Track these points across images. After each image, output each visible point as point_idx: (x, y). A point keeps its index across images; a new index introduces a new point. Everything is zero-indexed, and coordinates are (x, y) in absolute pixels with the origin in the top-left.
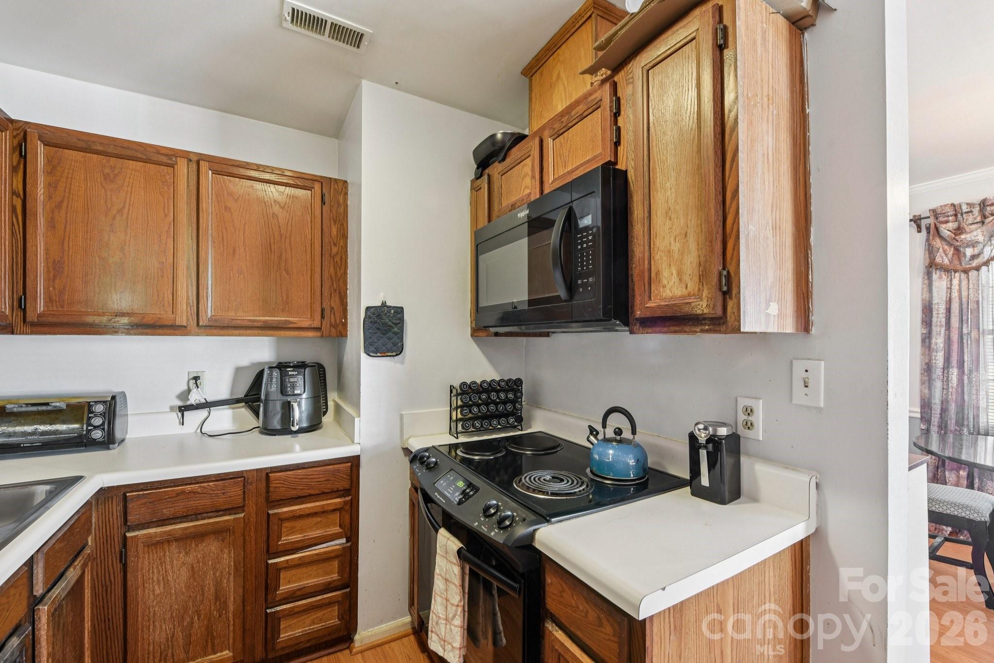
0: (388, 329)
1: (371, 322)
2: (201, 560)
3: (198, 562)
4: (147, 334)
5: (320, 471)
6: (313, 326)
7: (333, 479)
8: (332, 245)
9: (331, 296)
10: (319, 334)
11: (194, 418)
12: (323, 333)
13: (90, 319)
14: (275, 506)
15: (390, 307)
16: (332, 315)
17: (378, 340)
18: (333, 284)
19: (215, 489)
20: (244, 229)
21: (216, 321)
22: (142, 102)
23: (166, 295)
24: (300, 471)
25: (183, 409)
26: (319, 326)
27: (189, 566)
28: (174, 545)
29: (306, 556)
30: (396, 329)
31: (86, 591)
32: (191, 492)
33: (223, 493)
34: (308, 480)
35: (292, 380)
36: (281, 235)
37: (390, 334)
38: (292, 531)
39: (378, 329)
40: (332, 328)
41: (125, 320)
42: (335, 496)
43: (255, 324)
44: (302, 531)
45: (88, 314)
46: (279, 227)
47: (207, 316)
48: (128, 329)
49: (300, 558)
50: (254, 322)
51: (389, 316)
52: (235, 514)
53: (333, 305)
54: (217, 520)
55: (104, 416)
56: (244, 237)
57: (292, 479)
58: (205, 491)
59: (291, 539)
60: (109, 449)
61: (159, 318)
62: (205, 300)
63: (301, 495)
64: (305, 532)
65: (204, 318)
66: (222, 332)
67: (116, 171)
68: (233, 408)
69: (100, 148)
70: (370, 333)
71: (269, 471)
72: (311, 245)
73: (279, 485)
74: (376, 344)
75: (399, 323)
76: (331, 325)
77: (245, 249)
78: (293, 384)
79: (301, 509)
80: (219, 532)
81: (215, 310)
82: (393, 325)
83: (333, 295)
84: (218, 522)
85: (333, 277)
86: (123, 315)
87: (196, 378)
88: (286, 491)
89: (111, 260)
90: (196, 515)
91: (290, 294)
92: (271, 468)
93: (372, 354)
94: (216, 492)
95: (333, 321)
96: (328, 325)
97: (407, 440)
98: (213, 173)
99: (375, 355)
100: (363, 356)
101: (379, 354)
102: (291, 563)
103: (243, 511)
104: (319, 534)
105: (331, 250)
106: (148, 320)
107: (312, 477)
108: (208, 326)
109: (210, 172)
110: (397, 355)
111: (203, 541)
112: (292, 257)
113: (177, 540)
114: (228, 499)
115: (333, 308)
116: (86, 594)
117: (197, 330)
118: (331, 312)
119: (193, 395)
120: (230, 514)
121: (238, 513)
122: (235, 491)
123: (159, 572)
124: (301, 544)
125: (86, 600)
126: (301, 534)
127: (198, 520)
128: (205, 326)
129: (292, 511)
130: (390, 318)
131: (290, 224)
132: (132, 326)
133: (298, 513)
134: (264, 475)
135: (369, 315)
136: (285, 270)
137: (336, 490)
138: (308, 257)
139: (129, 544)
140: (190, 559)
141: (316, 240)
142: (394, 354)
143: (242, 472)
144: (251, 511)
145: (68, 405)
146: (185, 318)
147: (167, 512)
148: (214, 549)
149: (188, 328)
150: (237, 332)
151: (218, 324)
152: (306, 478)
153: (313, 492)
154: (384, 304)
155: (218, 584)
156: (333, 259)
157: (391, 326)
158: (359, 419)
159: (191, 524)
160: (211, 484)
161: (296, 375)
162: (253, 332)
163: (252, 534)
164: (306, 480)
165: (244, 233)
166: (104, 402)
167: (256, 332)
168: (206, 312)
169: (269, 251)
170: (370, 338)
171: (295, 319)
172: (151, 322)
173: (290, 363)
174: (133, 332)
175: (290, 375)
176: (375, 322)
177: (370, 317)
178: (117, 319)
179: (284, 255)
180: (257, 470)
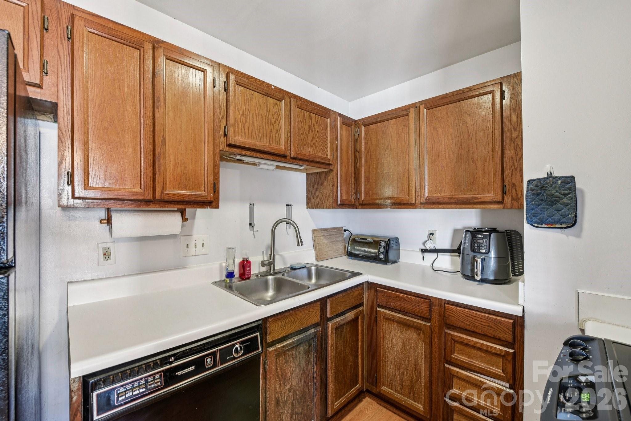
0: (555, 200)
1: (534, 194)
2: (408, 340)
3: (406, 340)
4: (398, 208)
5: (483, 316)
6: (494, 200)
7: (495, 328)
8: (513, 130)
9: (512, 175)
10: (500, 206)
11: (430, 257)
12: (505, 206)
13: (378, 201)
14: (450, 328)
15: (556, 177)
16: (514, 190)
17: (544, 211)
18: (514, 164)
19: (414, 301)
20: (445, 138)
21: (429, 199)
22: (407, 85)
23: (406, 187)
24: (466, 310)
25: (424, 251)
26: (501, 200)
27: (402, 340)
28: (396, 324)
29: (471, 377)
30: (565, 200)
31: (359, 327)
32: (402, 298)
33: (418, 306)
34: (473, 320)
35: (479, 241)
36: (469, 135)
37: (559, 205)
38: (462, 353)
39: (542, 200)
40: (513, 201)
41: (389, 201)
42: (499, 343)
43: (452, 201)
44: (470, 357)
45: (377, 199)
46: (468, 129)
47: (424, 197)
48: (391, 206)
49: (467, 376)
50: (451, 199)
51: (555, 187)
52: (426, 322)
53: (514, 181)
54: (415, 320)
55: (384, 248)
56: (445, 144)
57: (461, 314)
58: (409, 300)
59: (461, 358)
60: (387, 265)
61: (402, 199)
62: (423, 188)
63: (468, 329)
64: (472, 358)
65: (423, 198)
66: (433, 206)
67: (386, 128)
68: (451, 256)
69: (380, 119)
70: (533, 205)
71: (446, 302)
72: (493, 136)
73: (451, 315)
74: (540, 216)
75: (569, 194)
76: (513, 199)
77: (445, 151)
78: (480, 245)
79: (467, 339)
80: (417, 328)
81: (428, 193)
82: (561, 196)
83: (514, 173)
84: (416, 322)
85: (514, 157)
86: (389, 198)
87: (432, 234)
88: (456, 321)
89: (384, 172)
90: (405, 313)
91: (476, 177)
92: (448, 301)
93: (536, 225)
94: (414, 303)
95: (514, 195)
96: (510, 199)
97: (585, 321)
98: (427, 110)
99: (539, 226)
100: (527, 226)
101: (544, 226)
102: (460, 375)
103: (430, 322)
104: (483, 366)
105: (511, 136)
106: (398, 201)
107: (476, 318)
108: (425, 203)
109: (425, 110)
110: (568, 227)
111: (408, 330)
112: (477, 149)
113: (398, 322)
114: (420, 310)
115: (514, 184)
116: (359, 329)
117: (420, 206)
118: (512, 187)
119: (429, 244)
120: (423, 320)
121: (427, 322)
122: (424, 307)
123: (389, 335)
124: (467, 366)
125: (359, 332)
126: (469, 358)
127: (406, 316)
128: (423, 203)
129: (461, 338)
130: (557, 189)
131: (475, 125)
132: (393, 204)
133: (465, 341)
134: (443, 303)
135: (531, 188)
136: (472, 160)
137: (498, 338)
138: (490, 146)
139: (378, 313)
140: (403, 336)
141: (496, 131)
142: (564, 226)
143: (430, 296)
144: (435, 324)
145: (374, 241)
146: (414, 199)
147: (392, 305)
148: (414, 337)
149: (416, 205)
150: (441, 206)
151: (430, 202)
152: (471, 318)
153: (476, 330)
154: (550, 176)
155: (416, 360)
156: (514, 142)
157: (559, 198)
158: (523, 283)
159: (403, 316)
160: (412, 297)
161: (482, 238)
162: (451, 206)
163: (436, 340)
164: (471, 319)
165: (445, 140)
166: (385, 241)
167: (453, 206)
168: (424, 195)
169: (461, 148)
170: (533, 209)
171: (480, 196)
172: (399, 202)
173: (482, 228)
174: (393, 207)
175: (478, 238)
176: (539, 194)
177: (532, 190)
178: (386, 201)
179: (471, 149)
180: (439, 299)
